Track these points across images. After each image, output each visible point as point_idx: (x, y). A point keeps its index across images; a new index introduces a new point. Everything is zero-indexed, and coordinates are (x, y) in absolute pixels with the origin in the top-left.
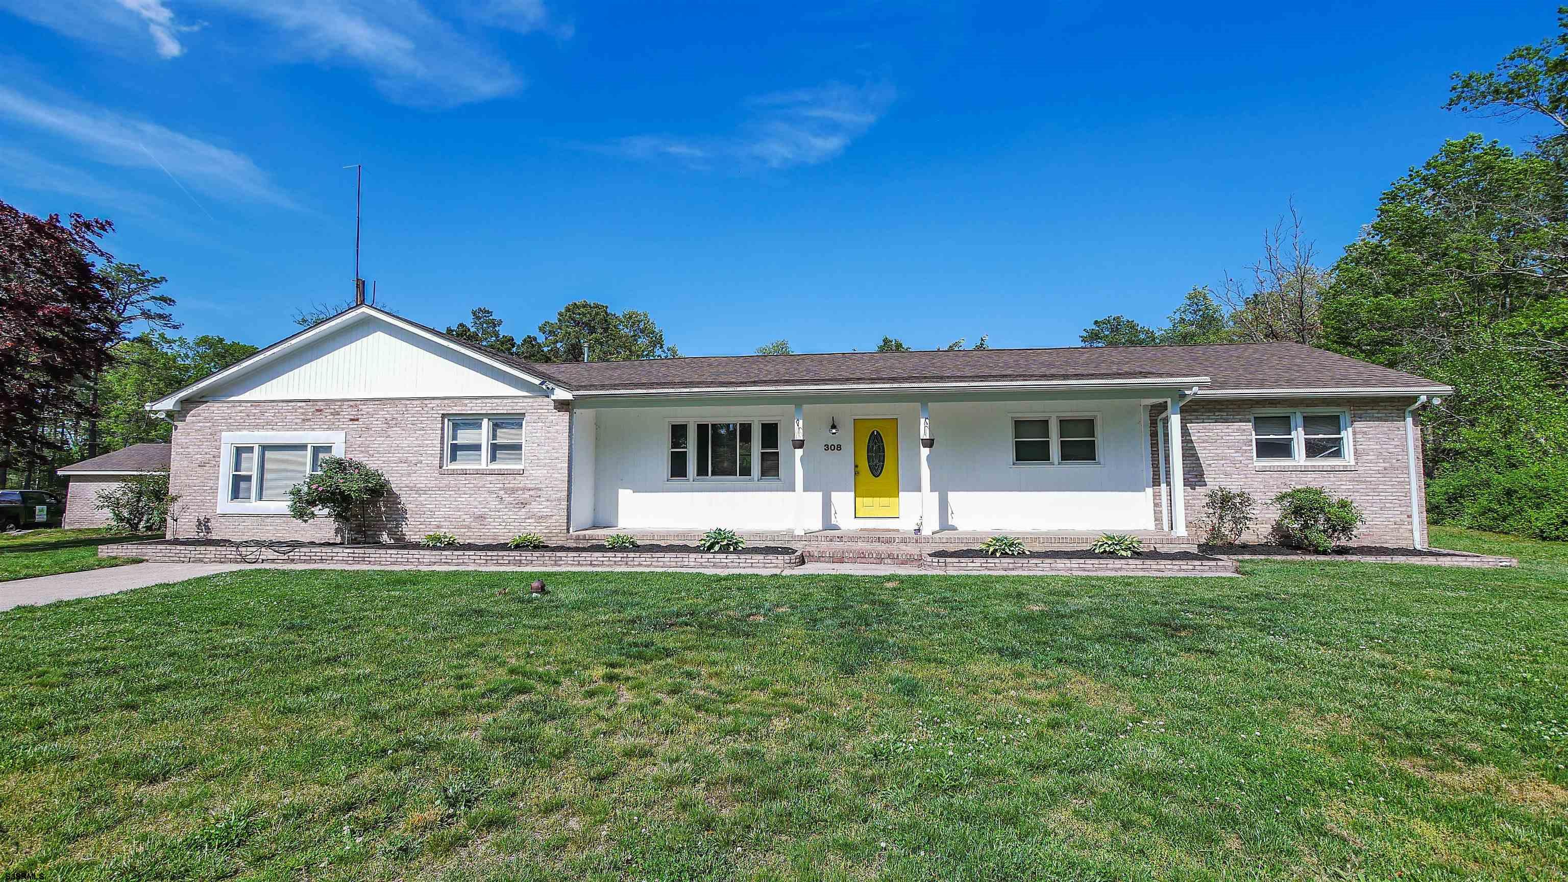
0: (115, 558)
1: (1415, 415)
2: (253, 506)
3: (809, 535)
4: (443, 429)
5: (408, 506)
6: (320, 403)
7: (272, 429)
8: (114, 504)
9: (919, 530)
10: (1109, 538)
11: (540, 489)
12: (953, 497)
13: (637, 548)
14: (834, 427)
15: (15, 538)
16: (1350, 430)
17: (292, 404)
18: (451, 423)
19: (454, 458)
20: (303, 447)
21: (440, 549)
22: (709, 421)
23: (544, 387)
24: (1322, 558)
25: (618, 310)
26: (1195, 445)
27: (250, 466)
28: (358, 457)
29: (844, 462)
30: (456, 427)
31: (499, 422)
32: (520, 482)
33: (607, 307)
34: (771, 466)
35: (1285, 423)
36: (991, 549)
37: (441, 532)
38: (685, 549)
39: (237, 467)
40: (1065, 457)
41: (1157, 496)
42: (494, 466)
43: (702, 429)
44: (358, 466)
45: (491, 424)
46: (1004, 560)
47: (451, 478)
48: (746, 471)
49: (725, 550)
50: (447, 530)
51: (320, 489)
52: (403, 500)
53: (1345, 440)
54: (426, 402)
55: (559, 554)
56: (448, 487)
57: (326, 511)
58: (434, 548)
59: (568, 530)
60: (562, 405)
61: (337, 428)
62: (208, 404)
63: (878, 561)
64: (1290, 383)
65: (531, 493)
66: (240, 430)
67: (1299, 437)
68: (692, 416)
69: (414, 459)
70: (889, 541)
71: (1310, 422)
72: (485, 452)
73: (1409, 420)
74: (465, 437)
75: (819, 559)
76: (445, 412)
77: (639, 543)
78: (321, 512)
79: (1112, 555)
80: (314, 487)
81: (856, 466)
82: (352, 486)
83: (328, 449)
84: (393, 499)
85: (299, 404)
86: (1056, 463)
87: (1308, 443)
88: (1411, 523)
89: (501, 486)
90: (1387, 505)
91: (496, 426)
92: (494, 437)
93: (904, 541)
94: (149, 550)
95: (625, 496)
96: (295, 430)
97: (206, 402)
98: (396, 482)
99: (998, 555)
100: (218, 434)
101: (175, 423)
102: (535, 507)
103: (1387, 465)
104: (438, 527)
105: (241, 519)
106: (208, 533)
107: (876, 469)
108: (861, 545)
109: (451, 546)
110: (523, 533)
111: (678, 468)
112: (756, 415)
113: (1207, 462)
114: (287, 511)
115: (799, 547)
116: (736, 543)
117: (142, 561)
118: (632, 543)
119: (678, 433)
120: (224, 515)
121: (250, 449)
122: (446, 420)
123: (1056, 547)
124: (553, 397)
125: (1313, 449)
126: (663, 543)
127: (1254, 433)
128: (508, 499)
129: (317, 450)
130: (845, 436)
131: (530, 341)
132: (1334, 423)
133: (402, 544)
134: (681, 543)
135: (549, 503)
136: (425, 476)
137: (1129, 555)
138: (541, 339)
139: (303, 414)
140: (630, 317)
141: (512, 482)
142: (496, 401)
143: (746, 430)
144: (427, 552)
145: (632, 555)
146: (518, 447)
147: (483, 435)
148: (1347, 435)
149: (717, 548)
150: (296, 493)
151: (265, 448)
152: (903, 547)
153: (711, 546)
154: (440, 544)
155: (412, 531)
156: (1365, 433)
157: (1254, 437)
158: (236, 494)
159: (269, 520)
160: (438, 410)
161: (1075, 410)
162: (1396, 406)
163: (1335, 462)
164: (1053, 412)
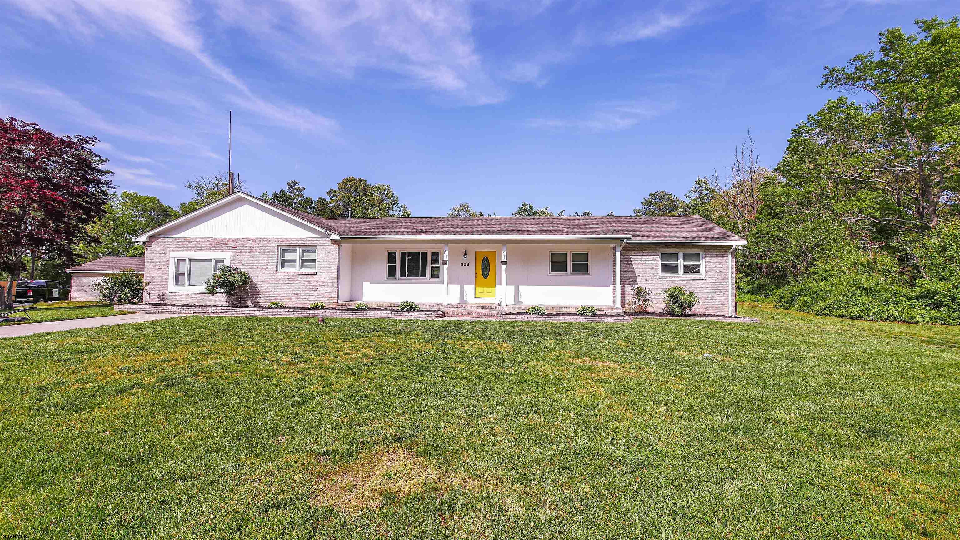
0: (123, 311)
1: (732, 253)
2: (185, 288)
3: (450, 306)
4: (278, 252)
5: (261, 289)
6: (218, 239)
7: (195, 251)
8: (101, 288)
9: (500, 303)
10: (583, 307)
11: (323, 282)
12: (522, 288)
13: (369, 309)
14: (465, 254)
15: (50, 305)
16: (704, 260)
17: (205, 239)
18: (282, 250)
19: (283, 267)
20: (210, 260)
21: (277, 308)
22: (407, 251)
23: (326, 233)
24: (675, 318)
25: (373, 182)
26: (634, 266)
27: (184, 268)
28: (237, 265)
29: (471, 270)
30: (284, 251)
31: (305, 249)
32: (315, 278)
33: (366, 181)
34: (436, 275)
35: (675, 256)
36: (529, 311)
37: (277, 301)
38: (392, 310)
39: (178, 269)
40: (574, 271)
42: (302, 271)
43: (403, 254)
44: (236, 269)
45: (301, 250)
46: (533, 316)
47: (282, 276)
48: (424, 275)
49: (409, 310)
50: (280, 301)
51: (220, 280)
52: (259, 286)
53: (702, 265)
54: (270, 239)
55: (332, 311)
56: (280, 280)
57: (222, 291)
58: (275, 308)
59: (337, 301)
60: (335, 242)
61: (227, 251)
62: (163, 238)
63: (479, 316)
64: (678, 238)
65: (320, 283)
66: (178, 251)
67: (681, 263)
68: (398, 249)
69: (264, 267)
70: (487, 308)
71: (686, 256)
72: (298, 263)
73: (730, 256)
74: (289, 256)
75: (452, 315)
76: (279, 244)
77: (371, 307)
78: (220, 291)
79: (582, 315)
80: (217, 279)
81: (476, 274)
82: (234, 279)
83: (222, 261)
84: (254, 286)
85: (208, 239)
86: (569, 273)
87: (685, 266)
88: (728, 304)
89: (306, 280)
90: (718, 296)
91: (303, 251)
92: (303, 256)
93: (493, 308)
94: (137, 308)
95: (366, 286)
96: (206, 252)
97: (162, 237)
98: (255, 276)
99: (531, 314)
100: (168, 253)
101: (147, 247)
102: (322, 290)
103: (719, 277)
104: (276, 299)
105: (180, 294)
106: (164, 301)
107: (485, 276)
108: (473, 310)
109: (282, 307)
110: (316, 302)
111: (391, 273)
112: (429, 248)
113: (638, 274)
114: (205, 291)
115: (444, 310)
116: (414, 308)
117: (136, 313)
118: (367, 307)
119: (392, 257)
120: (171, 292)
121: (184, 261)
122: (279, 248)
123: (562, 312)
124: (331, 238)
125: (688, 269)
126: (382, 308)
127: (661, 261)
128: (309, 286)
129: (217, 261)
130: (471, 259)
131: (322, 200)
132: (697, 257)
133: (258, 306)
134: (391, 308)
135: (329, 288)
136: (269, 275)
137: (590, 314)
138: (328, 199)
139: (210, 244)
140: (380, 188)
141: (311, 278)
142: (304, 239)
143: (424, 254)
144: (271, 310)
145: (366, 312)
146: (314, 262)
147: (296, 256)
148: (702, 262)
149: (406, 309)
150: (208, 282)
151: (191, 260)
152: (492, 311)
153: (402, 309)
154: (275, 306)
155: (263, 300)
156: (710, 262)
157: (661, 263)
158: (177, 283)
159: (194, 295)
160: (275, 243)
161: (579, 248)
162: (724, 250)
163: (696, 275)
164: (569, 249)
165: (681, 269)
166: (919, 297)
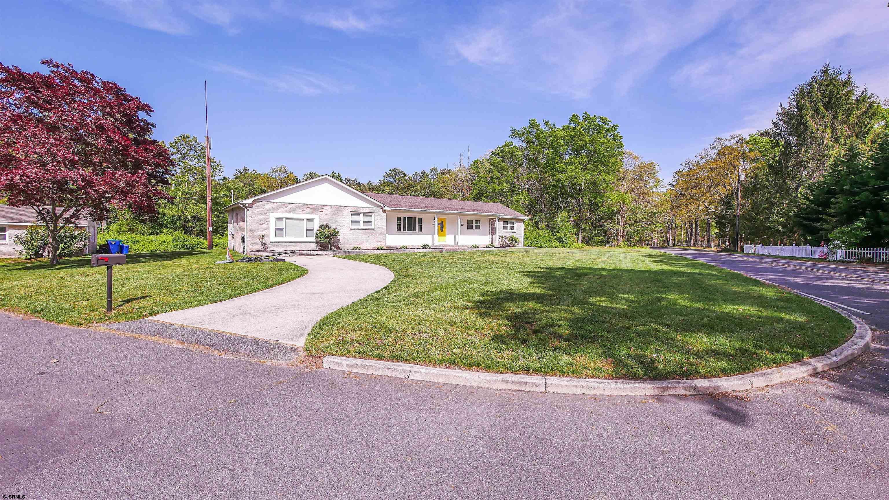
2: (283, 239)
5: (340, 239)
6: (308, 205)
7: (291, 213)
9: (457, 244)
11: (378, 234)
12: (457, 237)
14: (433, 220)
19: (352, 225)
20: (302, 219)
22: (407, 216)
23: (383, 206)
27: (282, 225)
29: (436, 228)
30: (352, 215)
31: (365, 214)
32: (374, 232)
34: (421, 230)
35: (507, 223)
39: (277, 226)
41: (489, 237)
42: (365, 227)
43: (405, 218)
45: (363, 215)
47: (353, 230)
48: (415, 230)
53: (514, 226)
54: (345, 207)
56: (353, 234)
57: (313, 240)
59: (386, 245)
60: (384, 211)
61: (315, 214)
62: (263, 203)
64: (507, 215)
65: (376, 235)
66: (277, 212)
68: (402, 215)
69: (342, 225)
70: (444, 248)
71: (510, 223)
72: (362, 223)
73: (523, 223)
74: (356, 218)
76: (351, 211)
81: (438, 229)
83: (312, 220)
86: (474, 229)
89: (368, 233)
92: (364, 219)
96: (300, 213)
100: (269, 213)
101: (249, 208)
102: (377, 239)
103: (520, 231)
105: (279, 243)
106: (266, 248)
107: (442, 230)
109: (360, 249)
111: (399, 230)
112: (417, 216)
119: (399, 219)
120: (272, 242)
121: (282, 219)
122: (351, 213)
125: (511, 228)
127: (503, 224)
128: (370, 237)
129: (307, 220)
130: (436, 222)
132: (514, 223)
135: (381, 238)
136: (345, 230)
139: (302, 208)
141: (371, 232)
142: (364, 208)
143: (415, 218)
146: (371, 222)
147: (361, 218)
151: (287, 219)
154: (357, 249)
155: (343, 246)
156: (517, 225)
158: (276, 235)
160: (349, 210)
161: (477, 218)
162: (521, 220)
163: (512, 231)
164: (474, 219)
165: (509, 228)
166: (556, 239)
